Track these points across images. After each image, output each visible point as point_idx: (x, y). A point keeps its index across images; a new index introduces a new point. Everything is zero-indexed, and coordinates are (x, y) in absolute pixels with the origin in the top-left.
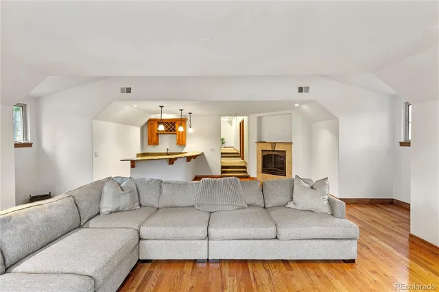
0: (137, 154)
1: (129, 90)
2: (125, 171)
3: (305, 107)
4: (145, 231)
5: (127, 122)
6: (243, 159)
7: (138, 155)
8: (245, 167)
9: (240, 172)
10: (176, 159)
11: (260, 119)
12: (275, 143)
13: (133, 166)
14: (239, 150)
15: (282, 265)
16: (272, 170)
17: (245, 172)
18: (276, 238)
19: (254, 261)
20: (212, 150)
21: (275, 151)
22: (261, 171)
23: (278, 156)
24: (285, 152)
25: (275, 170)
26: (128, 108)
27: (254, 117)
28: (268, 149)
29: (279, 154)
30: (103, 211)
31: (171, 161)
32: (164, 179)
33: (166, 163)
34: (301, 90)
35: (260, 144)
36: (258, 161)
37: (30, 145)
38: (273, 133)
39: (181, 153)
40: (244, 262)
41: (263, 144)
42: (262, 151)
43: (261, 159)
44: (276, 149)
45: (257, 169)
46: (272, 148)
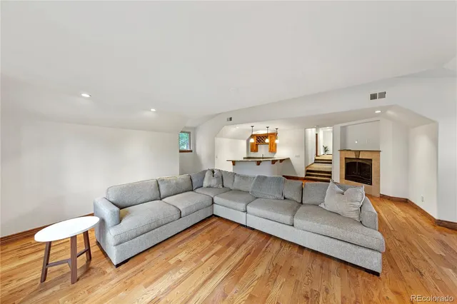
1: (231, 119)
2: (229, 168)
3: (390, 113)
4: (216, 199)
5: (237, 137)
7: (244, 158)
8: (330, 173)
9: (325, 176)
10: (261, 161)
11: (343, 128)
12: (360, 151)
13: (234, 164)
15: (297, 249)
16: (356, 177)
17: (330, 177)
18: (293, 225)
19: (276, 238)
20: (296, 156)
21: (359, 159)
22: (344, 177)
23: (363, 164)
24: (371, 160)
25: (359, 178)
26: (233, 129)
27: (338, 127)
28: (352, 157)
29: (364, 162)
30: (204, 185)
32: (238, 173)
33: (255, 164)
34: (373, 97)
35: (343, 152)
36: (341, 168)
37: (191, 151)
38: (359, 142)
40: (269, 236)
41: (346, 152)
42: (346, 158)
43: (344, 166)
44: (360, 157)
45: (341, 175)
46: (356, 155)
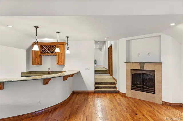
0: (22, 73)
6: (111, 75)
8: (114, 83)
9: (110, 87)
11: (128, 42)
12: (144, 63)
14: (108, 68)
16: (140, 87)
17: (115, 87)
21: (143, 70)
22: (130, 87)
23: (147, 74)
24: (154, 71)
25: (143, 88)
28: (137, 68)
29: (148, 73)
31: (46, 81)
35: (129, 64)
36: (127, 79)
39: (60, 72)
41: (131, 64)
42: (131, 70)
43: (130, 77)
44: (145, 69)
45: (127, 85)
46: (141, 67)
